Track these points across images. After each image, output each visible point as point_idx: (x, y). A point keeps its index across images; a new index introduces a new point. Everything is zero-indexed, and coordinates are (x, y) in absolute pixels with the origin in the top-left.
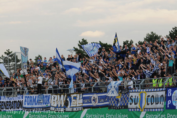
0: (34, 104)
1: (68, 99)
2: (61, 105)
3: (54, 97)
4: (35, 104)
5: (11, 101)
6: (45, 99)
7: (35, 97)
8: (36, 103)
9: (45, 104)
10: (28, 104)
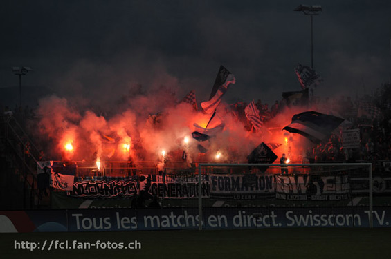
0: (236, 190)
1: (315, 183)
2: (300, 192)
3: (282, 180)
4: (238, 189)
5: (182, 184)
6: (260, 182)
7: (235, 179)
8: (241, 187)
9: (262, 189)
10: (221, 189)
